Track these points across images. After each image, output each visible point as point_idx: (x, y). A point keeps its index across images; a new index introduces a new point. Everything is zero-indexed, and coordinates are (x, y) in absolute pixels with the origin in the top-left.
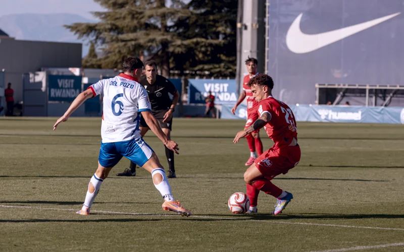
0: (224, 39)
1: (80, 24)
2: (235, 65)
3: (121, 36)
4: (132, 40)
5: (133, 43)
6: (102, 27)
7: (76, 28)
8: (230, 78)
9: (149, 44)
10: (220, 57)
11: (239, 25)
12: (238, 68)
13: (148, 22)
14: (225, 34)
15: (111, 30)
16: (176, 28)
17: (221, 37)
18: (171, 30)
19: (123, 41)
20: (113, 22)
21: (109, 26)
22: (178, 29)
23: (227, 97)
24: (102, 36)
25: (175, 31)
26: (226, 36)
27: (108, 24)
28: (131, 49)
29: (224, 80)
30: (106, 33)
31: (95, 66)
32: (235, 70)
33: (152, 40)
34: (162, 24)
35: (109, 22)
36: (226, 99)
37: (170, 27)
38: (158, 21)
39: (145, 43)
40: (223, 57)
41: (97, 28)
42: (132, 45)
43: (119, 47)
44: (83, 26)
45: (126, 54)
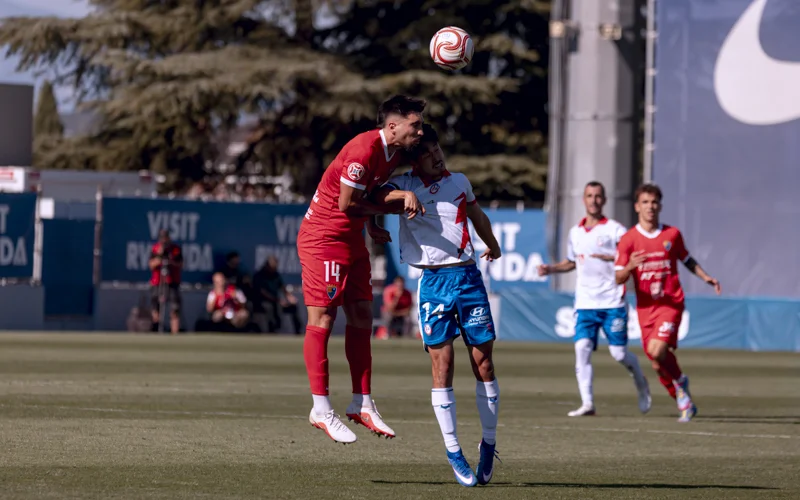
0: (502, 74)
1: (27, 22)
2: (542, 160)
3: (163, 64)
4: (201, 75)
5: (204, 84)
6: (100, 33)
7: (13, 32)
8: (527, 207)
9: (257, 89)
10: (490, 134)
11: (556, 29)
12: (552, 171)
13: (254, 16)
14: (509, 56)
15: (127, 42)
16: (343, 37)
17: (495, 65)
18: (329, 43)
19: (168, 78)
20: (134, 15)
21: (125, 29)
22: (350, 40)
23: (514, 267)
24: (97, 60)
25: (341, 47)
26: (512, 64)
27: (118, 21)
28: (197, 106)
29: (505, 213)
30: (114, 52)
31: (74, 162)
32: (545, 178)
33: (266, 78)
34: (299, 22)
35: (123, 15)
36: (511, 276)
37: (325, 33)
38: (287, 13)
39: (244, 86)
40: (500, 134)
41: (83, 33)
42: (201, 93)
43: (156, 99)
44: (36, 29)
45: (178, 121)
